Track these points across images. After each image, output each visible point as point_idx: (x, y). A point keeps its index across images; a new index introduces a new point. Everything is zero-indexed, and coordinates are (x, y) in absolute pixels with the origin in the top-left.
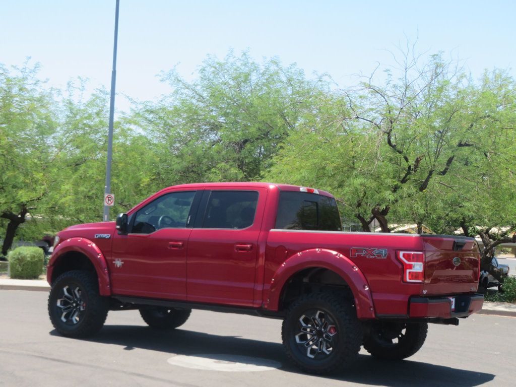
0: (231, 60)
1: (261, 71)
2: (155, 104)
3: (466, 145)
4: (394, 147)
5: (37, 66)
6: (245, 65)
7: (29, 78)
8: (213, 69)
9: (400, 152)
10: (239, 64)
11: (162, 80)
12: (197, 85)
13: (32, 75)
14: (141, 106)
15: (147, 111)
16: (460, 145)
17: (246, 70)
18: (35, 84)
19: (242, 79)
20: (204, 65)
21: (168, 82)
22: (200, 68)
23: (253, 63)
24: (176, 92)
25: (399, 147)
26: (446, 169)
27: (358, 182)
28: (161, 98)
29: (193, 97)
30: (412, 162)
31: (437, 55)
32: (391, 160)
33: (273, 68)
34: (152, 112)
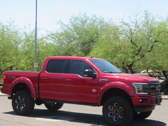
0: (80, 16)
1: (90, 19)
2: (54, 32)
3: (157, 41)
4: (133, 43)
5: (14, 21)
6: (85, 17)
7: (12, 25)
8: (74, 19)
9: (135, 45)
10: (83, 17)
11: (57, 24)
12: (69, 25)
13: (12, 24)
14: (50, 33)
15: (52, 34)
16: (155, 41)
17: (85, 19)
18: (14, 27)
19: (84, 22)
20: (71, 18)
21: (59, 24)
22: (70, 19)
23: (88, 16)
24: (62, 27)
25: (134, 43)
26: (151, 50)
27: (120, 55)
28: (57, 30)
29: (67, 29)
30: (139, 48)
31: (146, 11)
32: (132, 47)
33: (94, 18)
34: (53, 35)
